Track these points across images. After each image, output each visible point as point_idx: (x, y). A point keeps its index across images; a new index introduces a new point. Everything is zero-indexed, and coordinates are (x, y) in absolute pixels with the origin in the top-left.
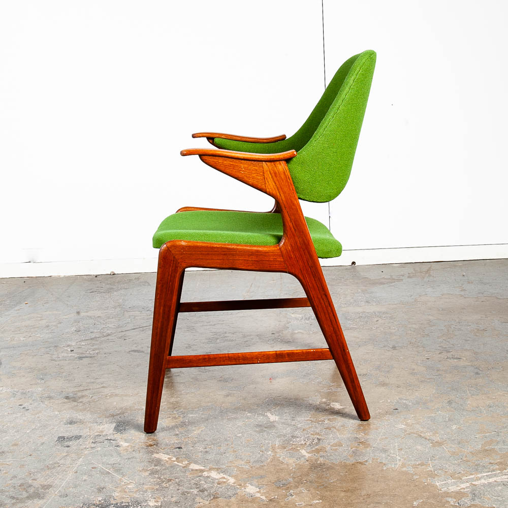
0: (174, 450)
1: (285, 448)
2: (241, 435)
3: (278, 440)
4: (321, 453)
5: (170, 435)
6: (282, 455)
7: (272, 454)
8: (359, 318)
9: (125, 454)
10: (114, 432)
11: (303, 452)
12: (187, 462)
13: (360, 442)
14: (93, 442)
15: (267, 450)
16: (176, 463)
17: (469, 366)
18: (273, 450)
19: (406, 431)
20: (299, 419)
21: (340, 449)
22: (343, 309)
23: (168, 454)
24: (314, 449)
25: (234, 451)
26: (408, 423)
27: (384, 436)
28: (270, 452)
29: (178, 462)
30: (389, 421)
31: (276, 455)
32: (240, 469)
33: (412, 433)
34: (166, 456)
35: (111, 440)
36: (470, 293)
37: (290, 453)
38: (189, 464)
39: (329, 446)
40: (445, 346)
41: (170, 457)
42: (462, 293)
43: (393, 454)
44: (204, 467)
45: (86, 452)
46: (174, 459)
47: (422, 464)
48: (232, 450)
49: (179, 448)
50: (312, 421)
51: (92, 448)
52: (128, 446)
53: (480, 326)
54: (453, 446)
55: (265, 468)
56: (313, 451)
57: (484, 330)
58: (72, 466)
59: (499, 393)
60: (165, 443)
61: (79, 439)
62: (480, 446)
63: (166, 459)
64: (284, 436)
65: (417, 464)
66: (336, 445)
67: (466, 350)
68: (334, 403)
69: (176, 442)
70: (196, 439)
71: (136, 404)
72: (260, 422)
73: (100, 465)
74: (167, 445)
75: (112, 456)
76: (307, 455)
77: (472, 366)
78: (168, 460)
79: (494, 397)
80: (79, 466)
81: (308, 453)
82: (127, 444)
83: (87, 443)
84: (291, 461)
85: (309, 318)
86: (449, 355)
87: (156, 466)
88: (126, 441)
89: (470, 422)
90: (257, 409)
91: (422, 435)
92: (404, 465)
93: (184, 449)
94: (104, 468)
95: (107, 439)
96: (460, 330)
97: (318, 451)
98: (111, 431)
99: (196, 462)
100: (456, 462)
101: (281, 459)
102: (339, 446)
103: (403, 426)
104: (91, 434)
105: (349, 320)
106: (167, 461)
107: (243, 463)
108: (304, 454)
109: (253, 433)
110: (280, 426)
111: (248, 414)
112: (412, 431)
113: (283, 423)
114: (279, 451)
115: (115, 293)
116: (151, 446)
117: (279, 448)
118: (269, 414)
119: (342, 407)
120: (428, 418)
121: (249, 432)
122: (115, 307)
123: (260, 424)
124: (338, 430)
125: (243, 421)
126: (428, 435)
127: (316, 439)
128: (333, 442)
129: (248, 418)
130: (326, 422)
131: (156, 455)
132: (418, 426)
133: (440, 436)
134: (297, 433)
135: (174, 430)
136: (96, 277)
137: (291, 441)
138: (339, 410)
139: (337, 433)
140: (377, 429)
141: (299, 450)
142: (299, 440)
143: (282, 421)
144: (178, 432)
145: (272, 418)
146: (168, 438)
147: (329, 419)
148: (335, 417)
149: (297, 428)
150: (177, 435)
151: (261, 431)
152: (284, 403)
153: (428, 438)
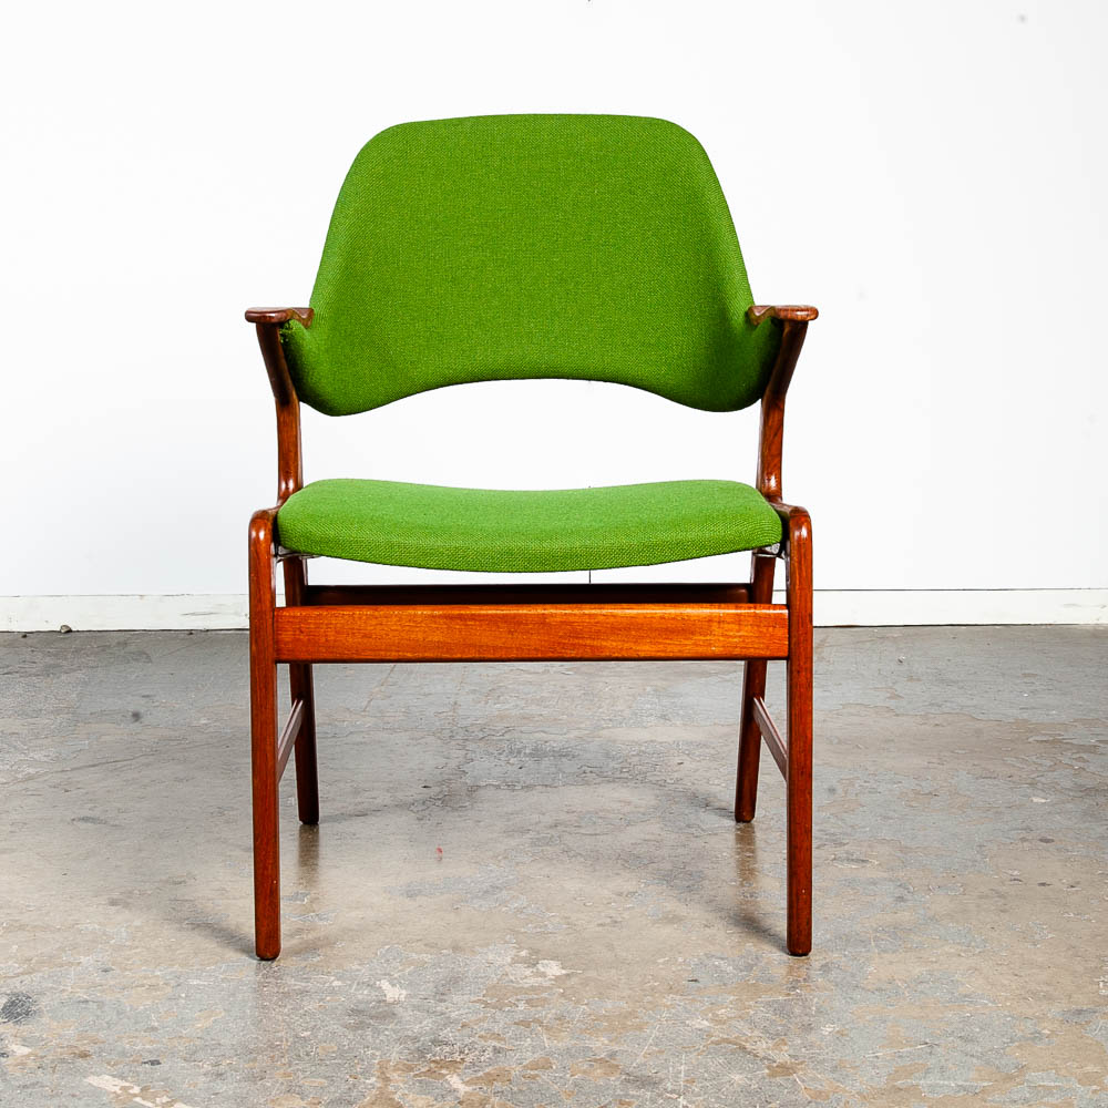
0: (141, 1069)
1: (411, 1070)
2: (309, 1033)
3: (398, 1048)
4: (498, 1085)
5: (136, 1030)
6: (401, 1086)
7: (379, 1085)
8: (638, 755)
11: (455, 1081)
12: (165, 1099)
13: (596, 1061)
15: (366, 1073)
16: (138, 1099)
17: (885, 879)
18: (383, 1073)
19: (709, 1035)
20: (456, 999)
21: (545, 1076)
22: (605, 732)
23: (123, 1078)
24: (481, 1074)
25: (287, 1075)
26: (717, 1016)
27: (656, 1045)
28: (373, 1079)
29: (144, 1099)
31: (386, 1086)
33: (725, 1040)
34: (116, 1081)
36: (910, 703)
37: (420, 1082)
38: (171, 1103)
39: (519, 1068)
40: (832, 830)
41: (127, 1084)
42: (892, 703)
43: (670, 1092)
46: (136, 1090)
48: (282, 1071)
49: (154, 1063)
50: (487, 1005)
52: (28, 1056)
53: (923, 784)
54: (819, 1076)
56: (478, 1078)
57: (930, 793)
59: (946, 949)
60: (120, 1049)
62: (884, 1080)
63: (117, 1089)
64: (415, 1039)
66: (534, 1066)
67: (883, 841)
68: (545, 961)
69: (148, 1046)
72: (360, 1002)
74: (123, 1054)
76: (462, 1089)
77: (891, 880)
78: (119, 1092)
79: (934, 959)
81: (467, 1083)
82: (26, 1050)
84: (423, 1103)
85: (519, 752)
86: (841, 852)
88: (25, 1042)
89: (867, 1017)
90: (358, 970)
91: (747, 1046)
93: (165, 1066)
96: (873, 791)
97: (490, 1079)
99: (188, 1101)
101: (396, 1097)
102: (542, 1068)
103: (705, 1022)
105: (613, 758)
106: (118, 1096)
107: (303, 1104)
108: (455, 1086)
109: (340, 1030)
110: (407, 1015)
111: (336, 983)
112: (725, 1036)
113: (416, 1008)
114: (395, 1076)
115: (64, 677)
116: (84, 1055)
117: (394, 1070)
118: (385, 985)
119: (564, 972)
120: (768, 1004)
121: (330, 1028)
122: (57, 712)
123: (361, 1007)
124: (548, 1029)
125: (320, 1001)
126: (763, 1047)
127: (490, 1049)
128: (530, 1057)
129: (333, 991)
130: (522, 1006)
131: (93, 1080)
132: (741, 1025)
133: (791, 1052)
134: (447, 1034)
135: (148, 1017)
136: (25, 636)
137: (429, 1051)
138: (557, 978)
139: (545, 1037)
140: (640, 1028)
141: (444, 1075)
142: (447, 1049)
143: (415, 1001)
144: (156, 1024)
145: (393, 993)
146: (129, 1037)
147: (528, 1002)
148: (545, 995)
149: (449, 1022)
150: (154, 1029)
151: (360, 1026)
152: (427, 957)
153: (761, 1054)
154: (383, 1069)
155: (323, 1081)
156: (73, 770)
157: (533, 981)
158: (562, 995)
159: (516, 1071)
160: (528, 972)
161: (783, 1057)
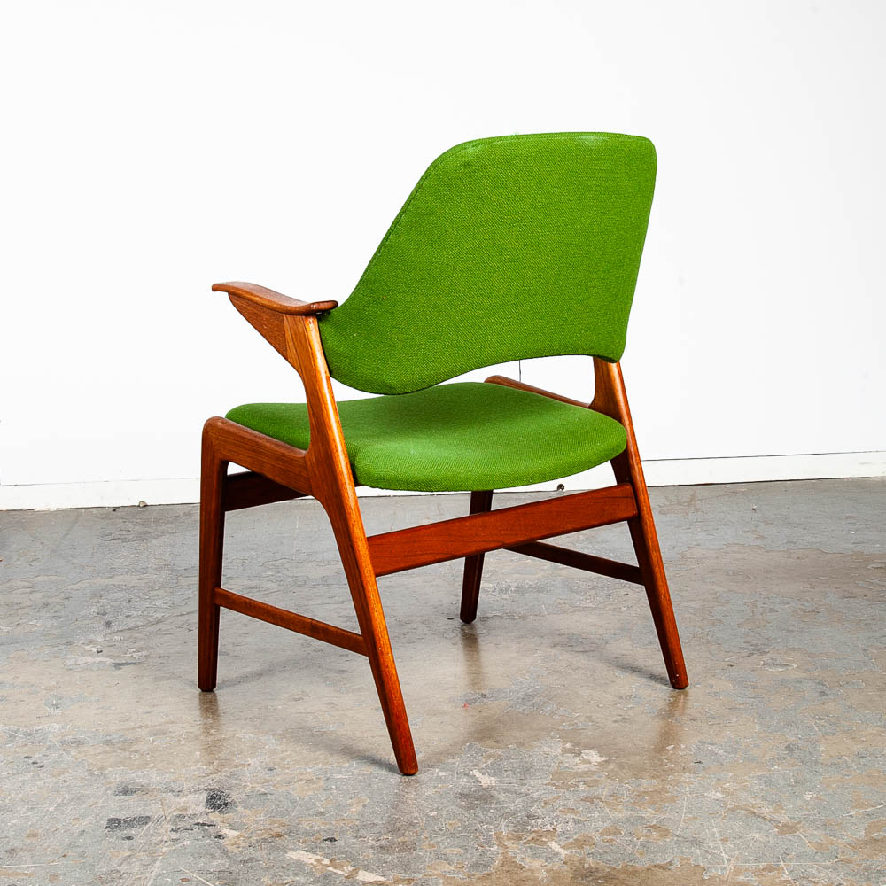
0: (323, 845)
1: (520, 839)
2: (435, 813)
3: (504, 822)
4: (587, 849)
5: (310, 815)
6: (517, 851)
7: (500, 851)
8: (593, 588)
9: (236, 851)
10: (208, 810)
11: (555, 846)
12: (350, 868)
13: (651, 827)
14: (172, 830)
15: (488, 842)
16: (331, 869)
18: (500, 842)
19: (726, 804)
20: (532, 782)
21: (619, 841)
23: (314, 853)
24: (571, 840)
25: (431, 846)
26: (725, 789)
27: (691, 813)
28: (495, 848)
29: (335, 868)
30: (692, 786)
31: (507, 852)
32: (449, 881)
33: (738, 807)
34: (310, 855)
35: (204, 824)
37: (530, 848)
38: (356, 871)
39: (598, 835)
41: (318, 857)
43: (713, 849)
44: (383, 876)
45: (164, 849)
46: (326, 861)
47: (770, 869)
48: (427, 843)
49: (332, 840)
50: (556, 787)
51: (173, 840)
52: (238, 837)
54: (815, 832)
55: (494, 877)
56: (571, 843)
58: (143, 877)
59: (870, 730)
60: (303, 830)
61: (146, 823)
62: (863, 833)
63: (312, 861)
64: (514, 815)
65: (762, 867)
66: (607, 832)
68: (586, 751)
69: (323, 827)
70: (357, 823)
71: (236, 755)
72: (464, 788)
73: (194, 875)
74: (307, 833)
75: (213, 856)
76: (564, 853)
78: (315, 863)
79: (864, 739)
80: (157, 876)
81: (564, 848)
82: (236, 833)
83: (163, 831)
84: (537, 864)
85: (506, 590)
87: (296, 875)
88: (233, 827)
89: (834, 786)
90: (453, 763)
91: (756, 811)
92: (738, 871)
93: (340, 843)
94: (205, 881)
95: (198, 824)
97: (580, 844)
98: (201, 808)
99: (367, 868)
100: (827, 863)
101: (517, 860)
102: (615, 833)
103: (718, 794)
104: (167, 813)
105: (577, 592)
106: (315, 866)
107: (452, 868)
108: (556, 850)
109: (458, 811)
110: (501, 796)
111: (441, 774)
112: (737, 804)
113: (506, 791)
114: (509, 843)
115: (154, 541)
116: (279, 836)
117: (509, 839)
118: (478, 774)
119: (603, 759)
120: (760, 778)
121: (450, 809)
122: (160, 569)
123: (466, 791)
124: (607, 804)
125: (435, 787)
126: (766, 811)
127: (571, 821)
128: (603, 826)
129: (440, 780)
130: (582, 787)
131: (291, 854)
132: (744, 795)
133: (788, 814)
134: (534, 809)
135: (314, 804)
136: (114, 510)
137: (528, 824)
138: (600, 764)
139: (607, 810)
140: (673, 800)
141: (545, 843)
142: (540, 821)
143: (505, 786)
144: (322, 810)
145: (486, 781)
146: (306, 821)
147: (585, 783)
148: (595, 777)
149: (534, 801)
150: (322, 814)
151: (471, 806)
152: (499, 751)
153: (768, 817)
154: (499, 838)
155: (460, 849)
156: (188, 614)
157: (583, 767)
158: (608, 777)
159: (597, 838)
160: (577, 760)
161: (784, 818)
